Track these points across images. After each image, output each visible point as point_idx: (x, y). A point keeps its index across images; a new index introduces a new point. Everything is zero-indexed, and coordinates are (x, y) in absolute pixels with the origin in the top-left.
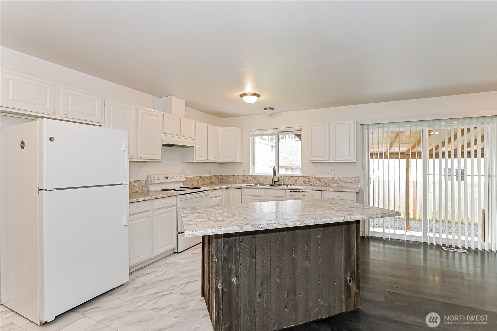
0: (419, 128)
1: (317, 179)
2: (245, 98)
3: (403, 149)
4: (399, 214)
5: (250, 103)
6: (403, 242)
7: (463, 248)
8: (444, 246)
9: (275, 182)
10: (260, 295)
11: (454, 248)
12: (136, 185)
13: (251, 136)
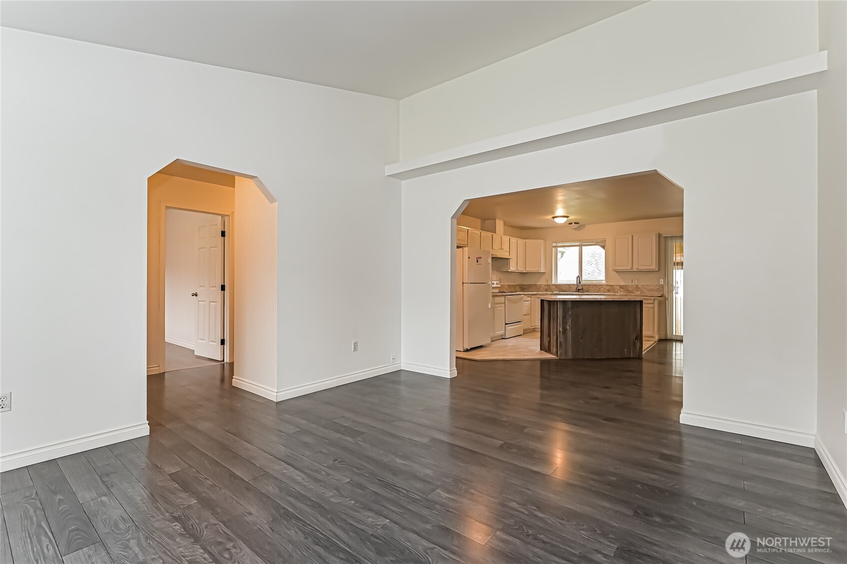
1: (621, 287)
2: (555, 219)
5: (559, 223)
9: (578, 290)
10: (581, 338)
13: (554, 247)
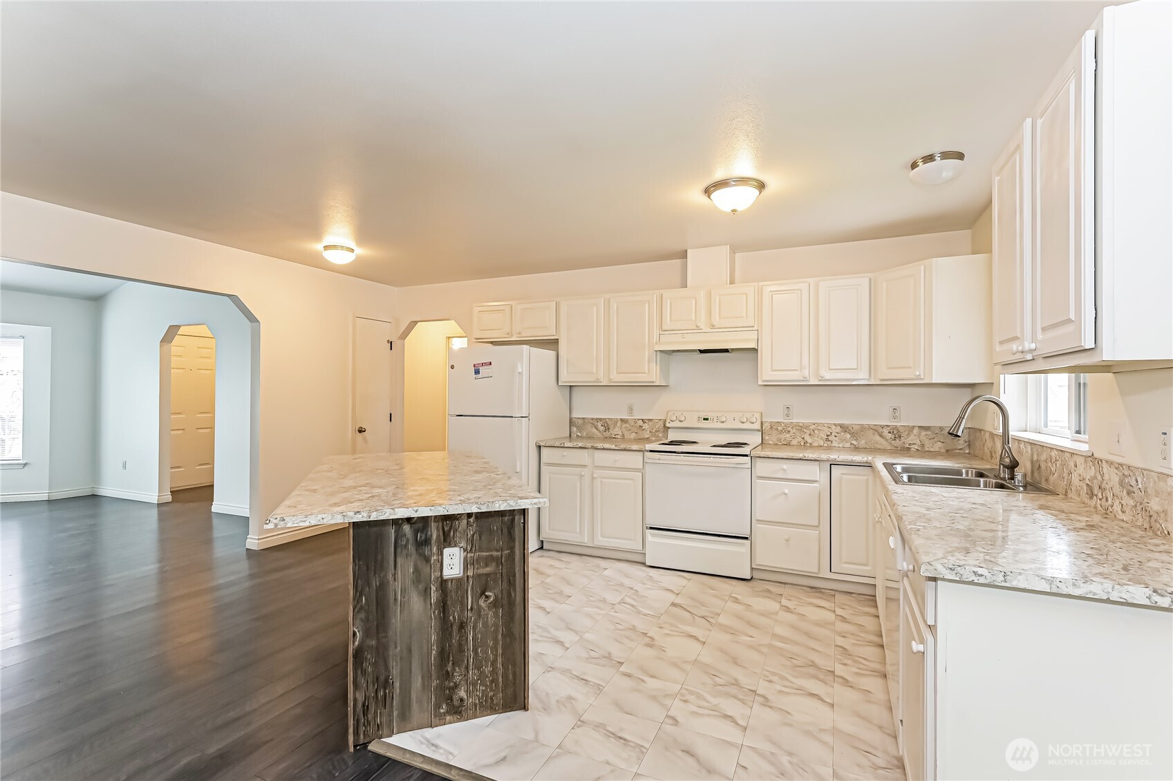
5: (734, 211)
12: (646, 426)
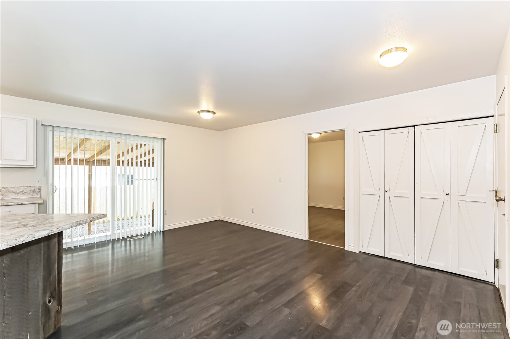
0: (109, 139)
3: (87, 156)
4: (105, 216)
6: (93, 245)
7: (141, 235)
8: (128, 237)
11: (135, 237)
